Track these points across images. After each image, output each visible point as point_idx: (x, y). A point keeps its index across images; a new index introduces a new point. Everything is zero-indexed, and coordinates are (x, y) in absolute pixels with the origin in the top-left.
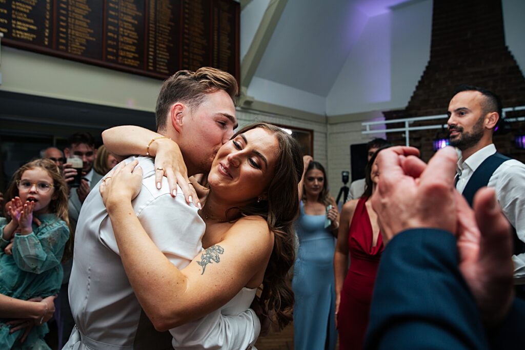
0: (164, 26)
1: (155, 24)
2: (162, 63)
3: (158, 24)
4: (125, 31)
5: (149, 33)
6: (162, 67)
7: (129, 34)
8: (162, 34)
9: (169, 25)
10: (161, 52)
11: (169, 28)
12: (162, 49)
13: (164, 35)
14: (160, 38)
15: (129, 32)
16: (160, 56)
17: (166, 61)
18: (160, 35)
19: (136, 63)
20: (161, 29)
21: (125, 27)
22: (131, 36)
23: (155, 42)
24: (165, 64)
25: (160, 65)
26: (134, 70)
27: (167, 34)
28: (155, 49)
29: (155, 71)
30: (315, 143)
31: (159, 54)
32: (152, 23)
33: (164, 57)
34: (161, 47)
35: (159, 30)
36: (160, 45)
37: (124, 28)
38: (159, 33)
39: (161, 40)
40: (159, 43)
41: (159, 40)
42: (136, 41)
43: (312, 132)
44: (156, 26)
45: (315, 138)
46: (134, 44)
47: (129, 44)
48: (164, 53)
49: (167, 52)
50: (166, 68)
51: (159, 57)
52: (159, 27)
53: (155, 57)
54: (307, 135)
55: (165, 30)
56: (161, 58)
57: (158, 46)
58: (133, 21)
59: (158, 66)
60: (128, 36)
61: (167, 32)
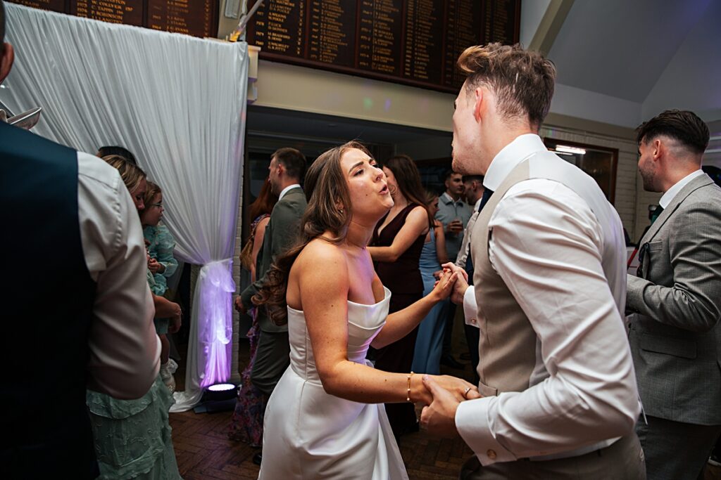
0: (424, 22)
1: (414, 21)
2: (420, 68)
3: (417, 21)
4: (380, 32)
5: (406, 33)
6: (421, 72)
7: (384, 35)
8: (421, 32)
9: (430, 21)
10: (420, 54)
11: (430, 24)
12: (421, 50)
13: (425, 33)
14: (419, 37)
15: (384, 33)
16: (418, 58)
17: (425, 64)
18: (419, 33)
19: (391, 69)
20: (420, 25)
21: (380, 27)
22: (385, 37)
23: (413, 42)
24: (424, 68)
25: (418, 70)
26: (389, 77)
27: (427, 31)
28: (413, 50)
29: (412, 77)
30: (619, 167)
31: (418, 56)
32: (410, 21)
33: (424, 60)
34: (421, 48)
35: (419, 27)
36: (419, 45)
37: (378, 29)
38: (417, 31)
39: (420, 40)
40: (417, 43)
41: (418, 39)
42: (391, 43)
43: (616, 151)
44: (415, 23)
45: (620, 160)
46: (389, 47)
47: (384, 47)
48: (423, 55)
49: (427, 54)
50: (425, 73)
51: (417, 61)
52: (419, 23)
53: (412, 60)
54: (609, 156)
55: (426, 27)
56: (420, 61)
57: (417, 47)
58: (388, 20)
59: (416, 71)
60: (383, 38)
61: (428, 29)
